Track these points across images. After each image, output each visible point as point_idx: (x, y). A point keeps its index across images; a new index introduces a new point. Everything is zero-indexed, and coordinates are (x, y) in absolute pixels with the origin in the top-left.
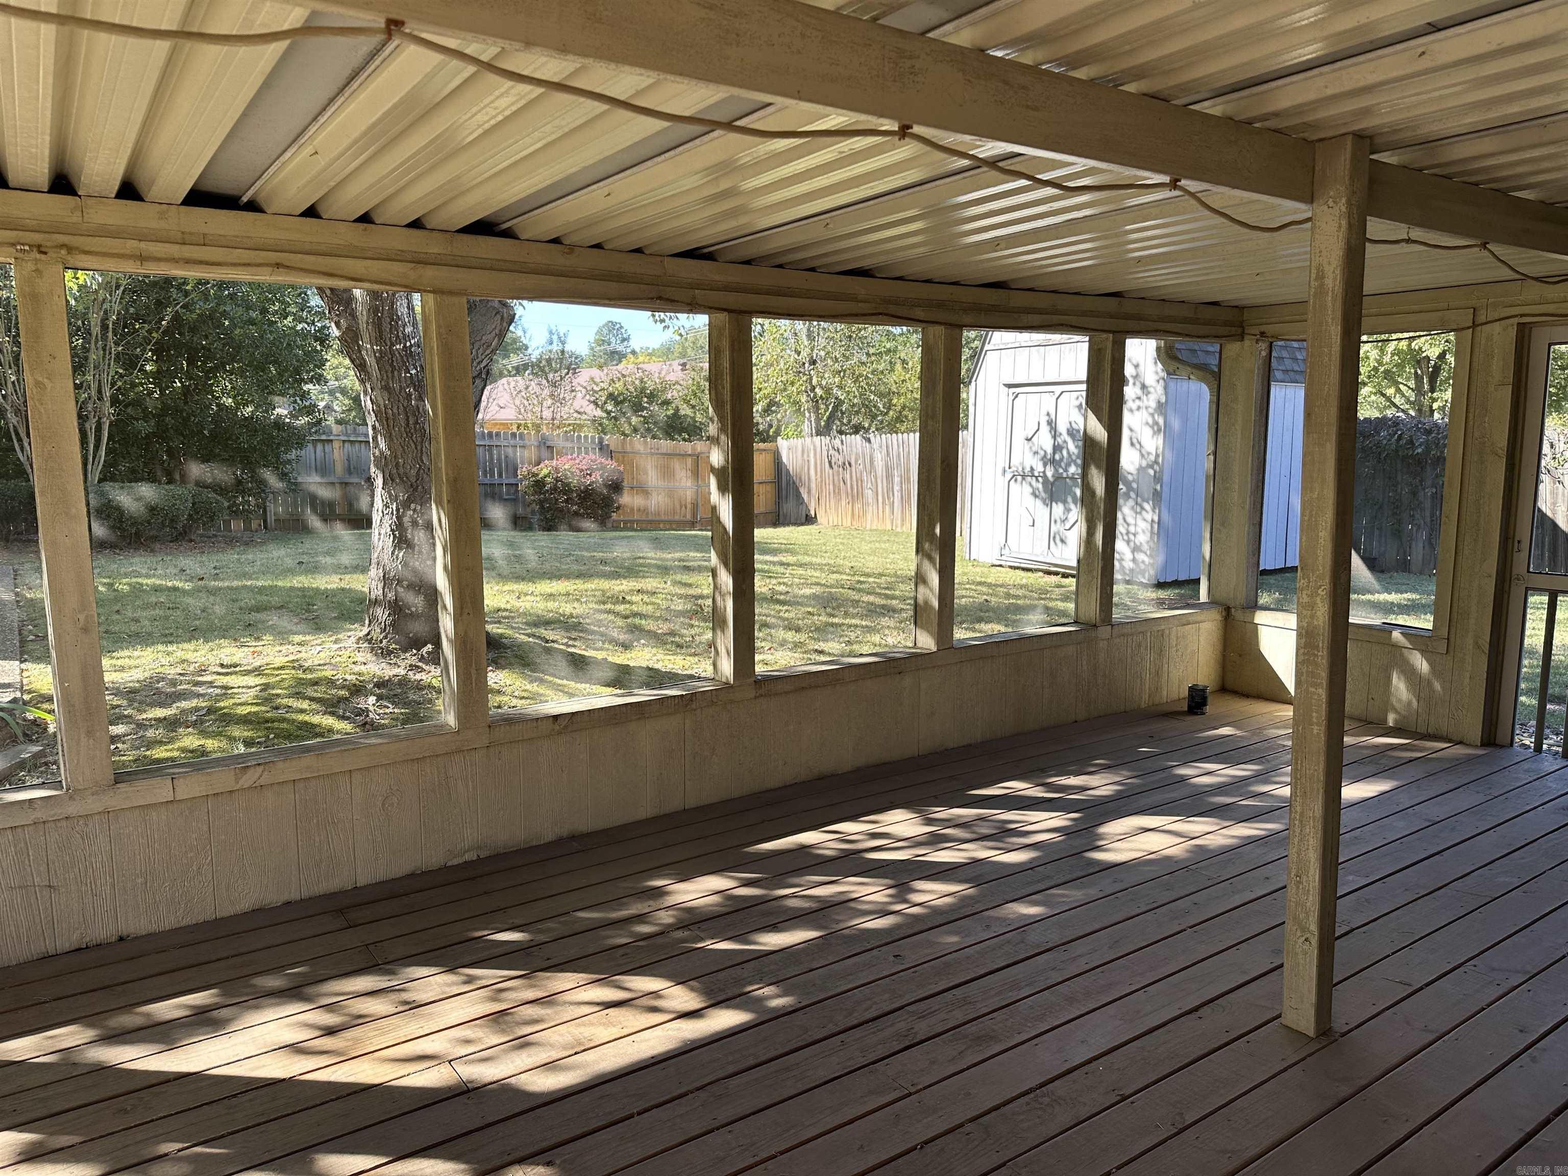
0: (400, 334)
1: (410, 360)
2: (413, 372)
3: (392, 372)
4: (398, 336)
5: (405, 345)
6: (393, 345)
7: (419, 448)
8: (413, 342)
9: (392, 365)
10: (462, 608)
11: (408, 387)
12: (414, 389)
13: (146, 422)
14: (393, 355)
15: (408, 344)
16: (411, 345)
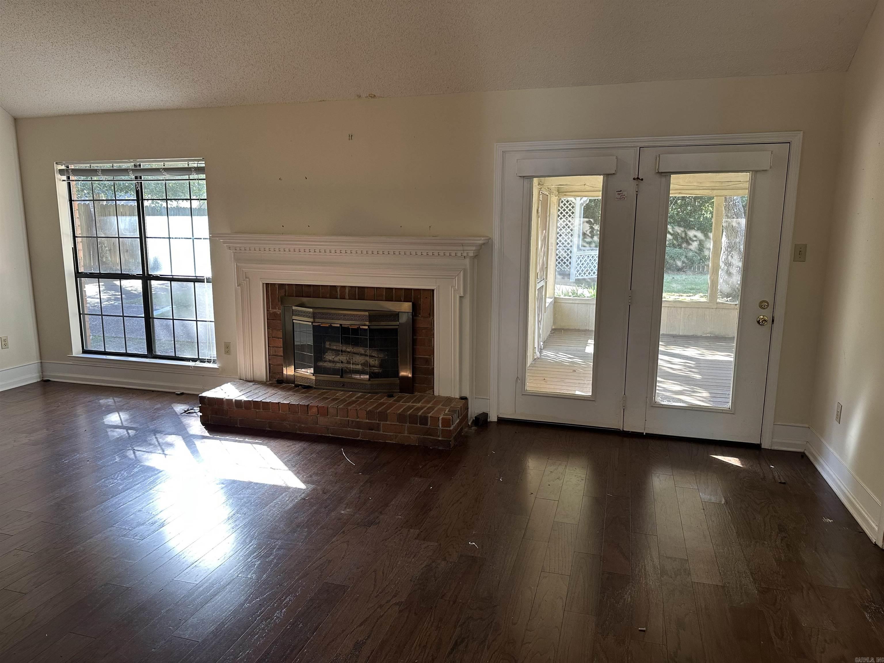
0: (732, 199)
1: (735, 207)
2: (736, 210)
3: (729, 211)
4: (731, 200)
5: (733, 202)
6: (729, 202)
7: (736, 234)
8: (736, 201)
9: (729, 209)
10: (713, 273)
11: (733, 215)
12: (735, 216)
13: (673, 224)
14: (729, 205)
15: (735, 202)
16: (736, 202)
